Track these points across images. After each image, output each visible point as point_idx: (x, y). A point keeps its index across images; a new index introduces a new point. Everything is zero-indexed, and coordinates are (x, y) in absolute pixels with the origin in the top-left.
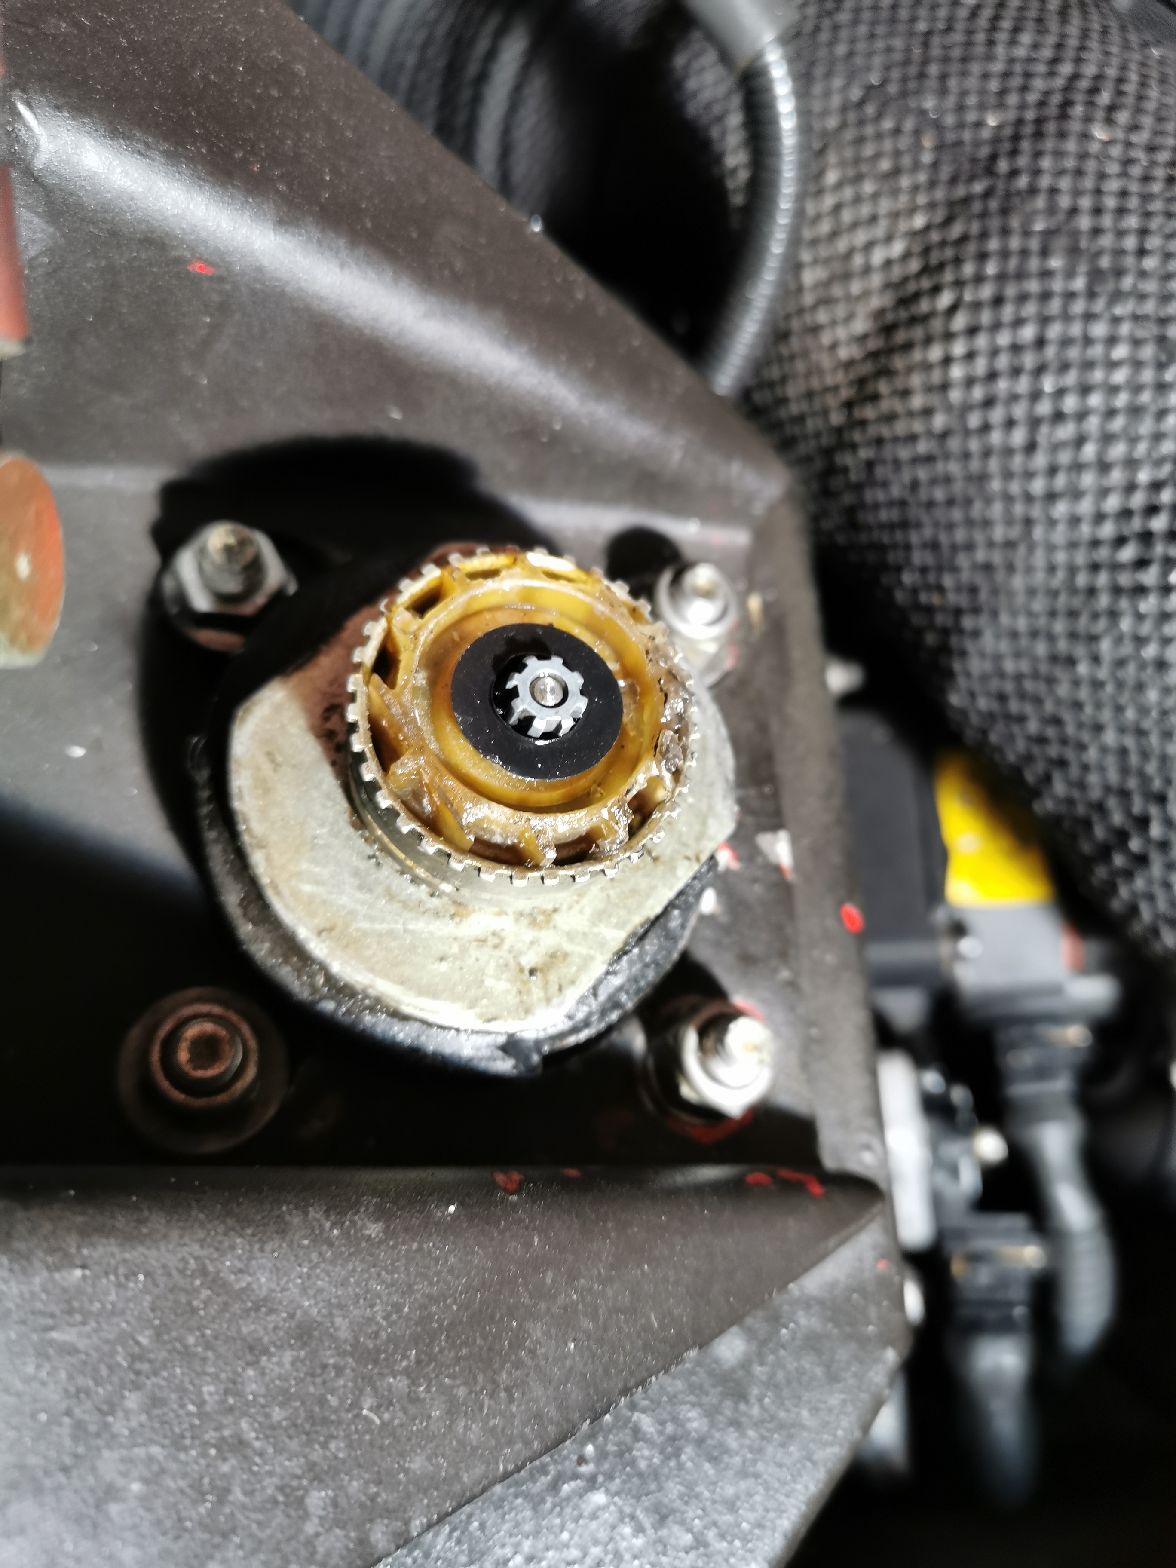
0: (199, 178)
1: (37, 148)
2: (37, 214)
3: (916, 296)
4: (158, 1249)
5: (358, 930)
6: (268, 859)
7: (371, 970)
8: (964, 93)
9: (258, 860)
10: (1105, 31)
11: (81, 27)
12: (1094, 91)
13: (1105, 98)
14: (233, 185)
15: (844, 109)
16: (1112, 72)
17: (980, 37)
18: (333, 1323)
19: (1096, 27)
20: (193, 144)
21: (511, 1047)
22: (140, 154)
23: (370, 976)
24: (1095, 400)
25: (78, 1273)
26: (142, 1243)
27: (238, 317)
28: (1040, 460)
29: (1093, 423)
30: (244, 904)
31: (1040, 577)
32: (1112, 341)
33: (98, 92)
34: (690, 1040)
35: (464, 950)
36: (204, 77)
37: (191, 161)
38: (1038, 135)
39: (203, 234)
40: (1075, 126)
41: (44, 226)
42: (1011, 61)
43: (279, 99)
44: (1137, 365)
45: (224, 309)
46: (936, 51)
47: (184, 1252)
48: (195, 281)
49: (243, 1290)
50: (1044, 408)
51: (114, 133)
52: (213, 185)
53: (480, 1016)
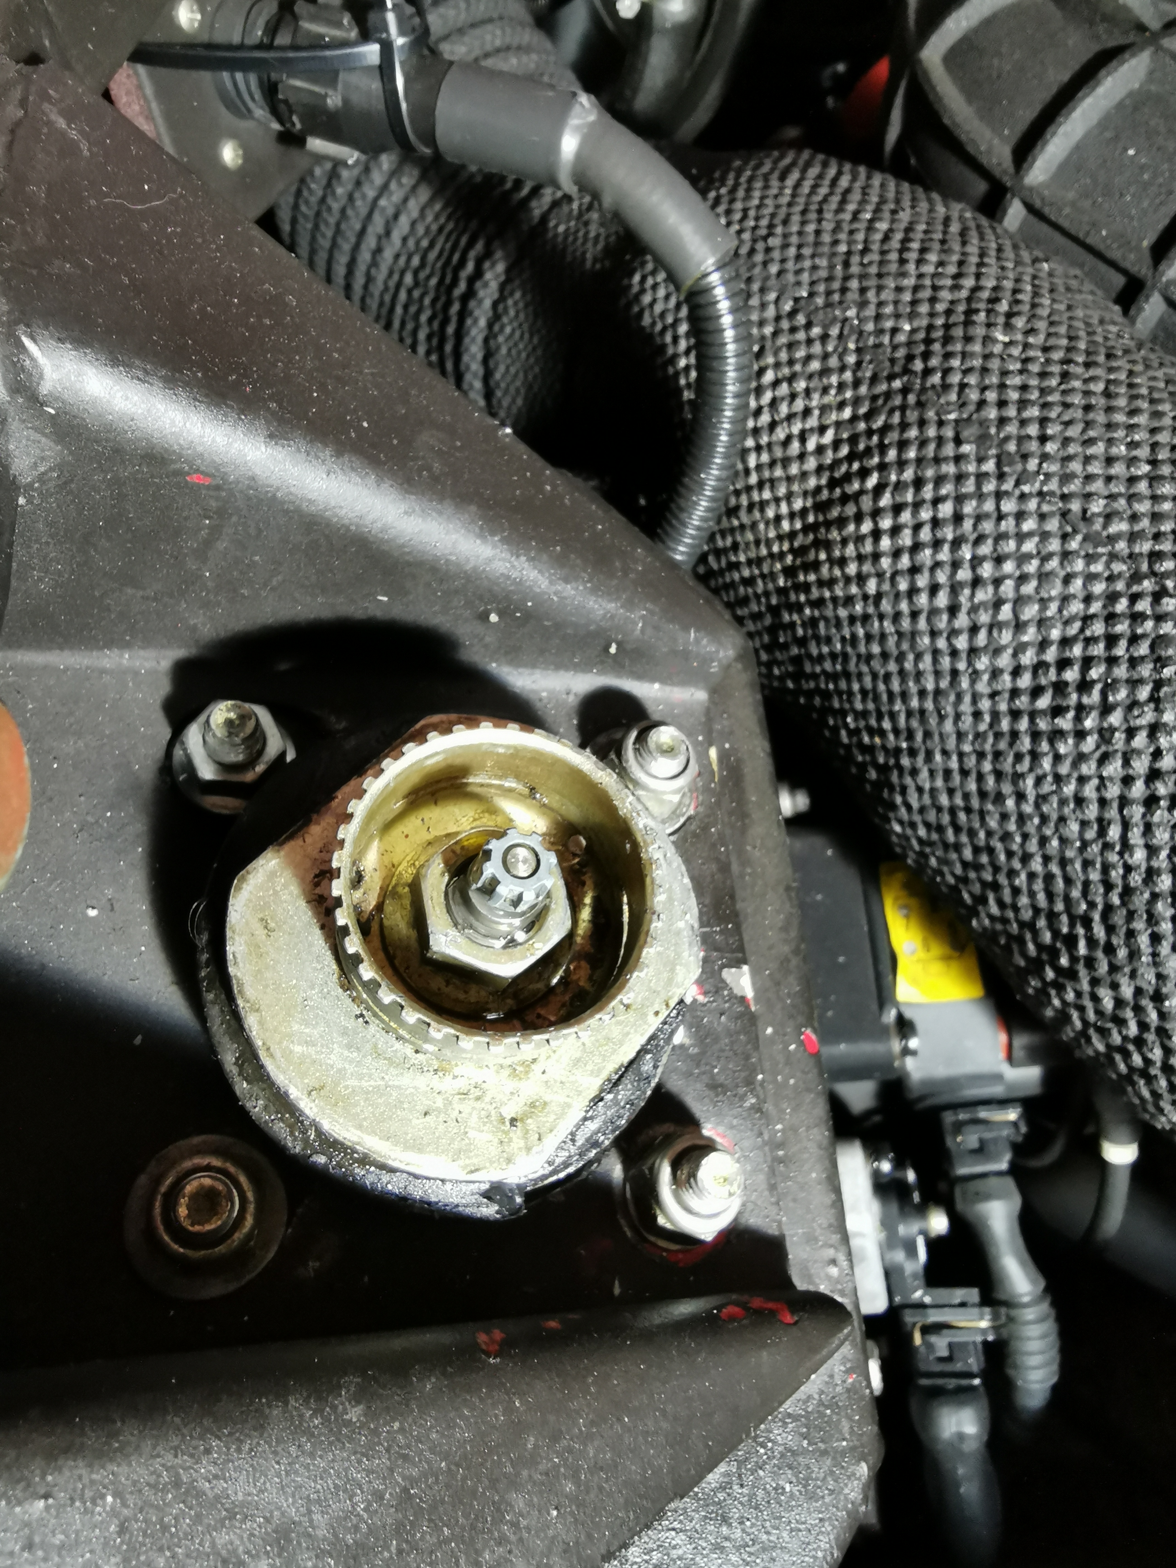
0: (195, 399)
1: (41, 377)
2: (45, 435)
3: (847, 478)
4: (130, 1465)
5: (346, 1087)
6: (261, 1023)
7: (360, 1127)
8: (880, 304)
9: (251, 1022)
10: (1000, 250)
11: (83, 267)
12: (994, 300)
13: (1003, 306)
14: (227, 406)
15: (778, 318)
16: (1008, 284)
17: (894, 256)
18: (311, 1521)
19: (994, 245)
20: (190, 370)
21: (494, 1192)
22: (139, 379)
23: (358, 1133)
24: (1009, 567)
25: (41, 1504)
26: (111, 1460)
27: (234, 519)
28: (962, 621)
29: (1008, 588)
30: (240, 1063)
31: (967, 722)
32: (1020, 516)
33: (99, 326)
34: (665, 1172)
35: (448, 1103)
36: (202, 310)
37: (187, 385)
38: (947, 340)
39: (200, 449)
40: (979, 331)
41: (52, 444)
42: (920, 276)
43: (271, 327)
44: (1045, 536)
45: (222, 513)
46: (855, 269)
47: (157, 1464)
48: (194, 490)
49: (217, 1498)
50: (964, 574)
51: (115, 362)
52: (208, 405)
53: (464, 1167)
